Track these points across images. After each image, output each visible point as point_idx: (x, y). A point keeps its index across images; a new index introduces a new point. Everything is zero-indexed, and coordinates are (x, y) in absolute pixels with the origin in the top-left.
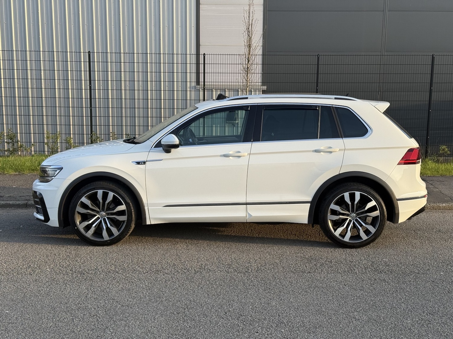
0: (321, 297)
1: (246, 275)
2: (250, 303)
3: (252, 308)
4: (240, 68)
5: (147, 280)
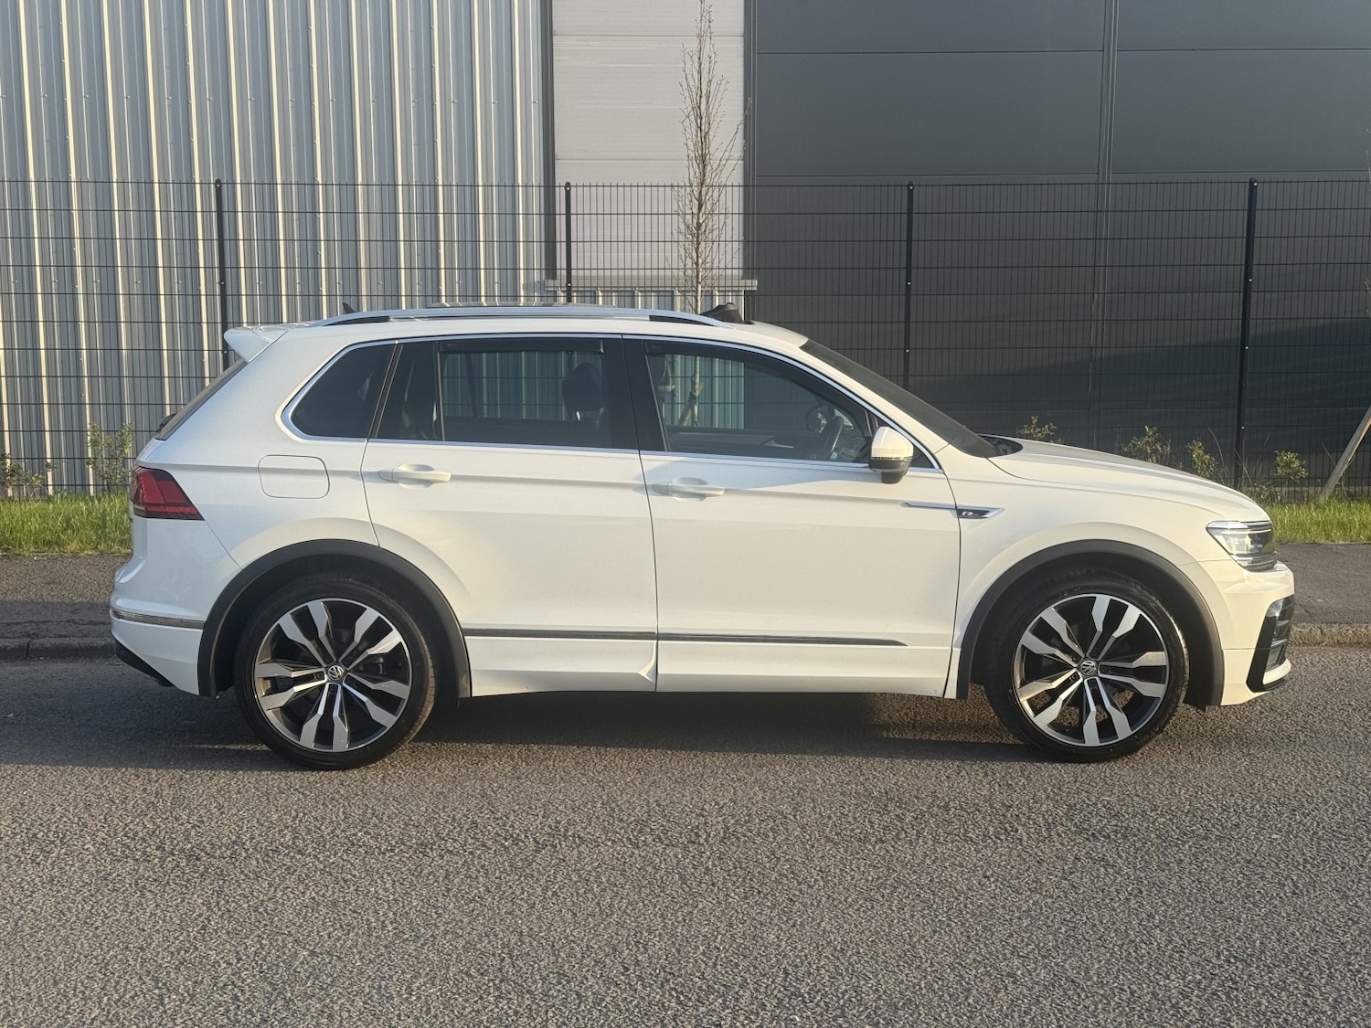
0: (913, 916)
1: (690, 852)
2: (701, 938)
3: (704, 954)
4: (675, 226)
5: (389, 874)
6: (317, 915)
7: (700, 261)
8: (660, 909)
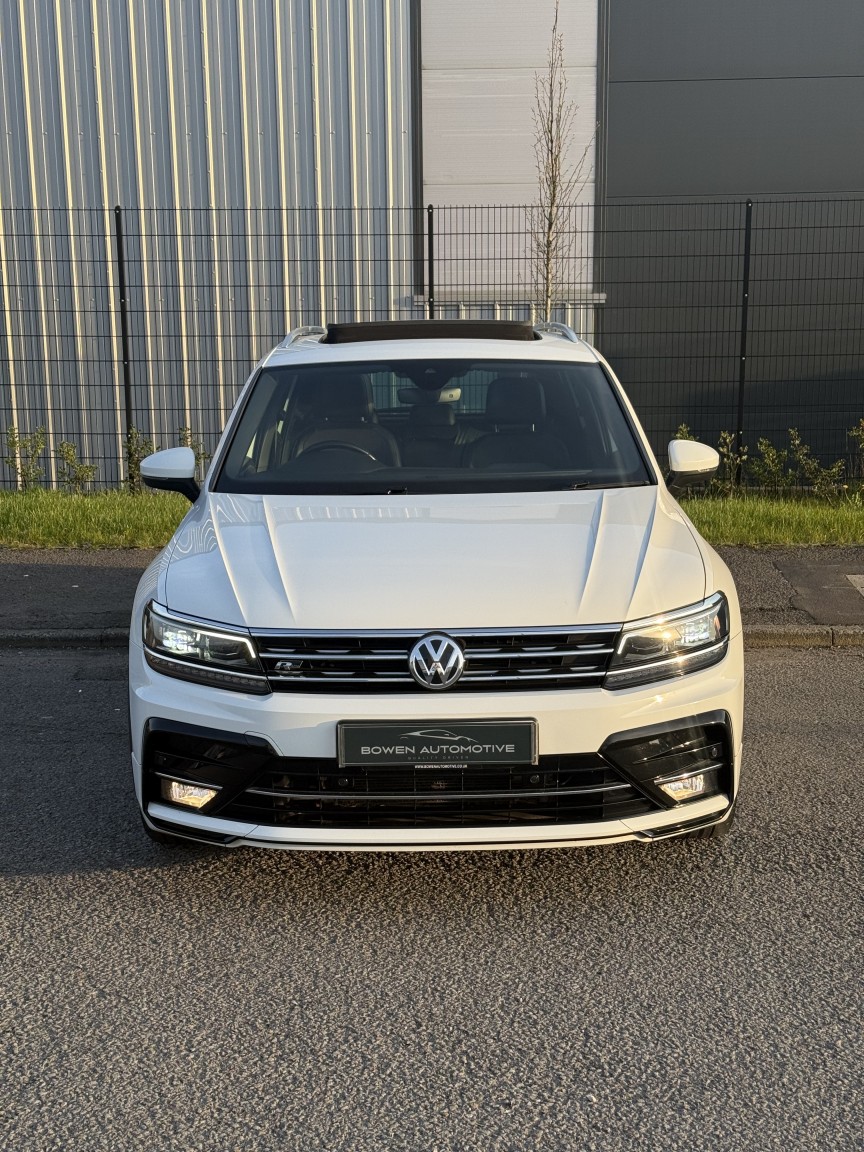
0: (726, 964)
1: (501, 877)
2: (502, 986)
3: (502, 1007)
4: (528, 245)
5: (198, 896)
6: (116, 945)
7: (550, 276)
8: (463, 948)
